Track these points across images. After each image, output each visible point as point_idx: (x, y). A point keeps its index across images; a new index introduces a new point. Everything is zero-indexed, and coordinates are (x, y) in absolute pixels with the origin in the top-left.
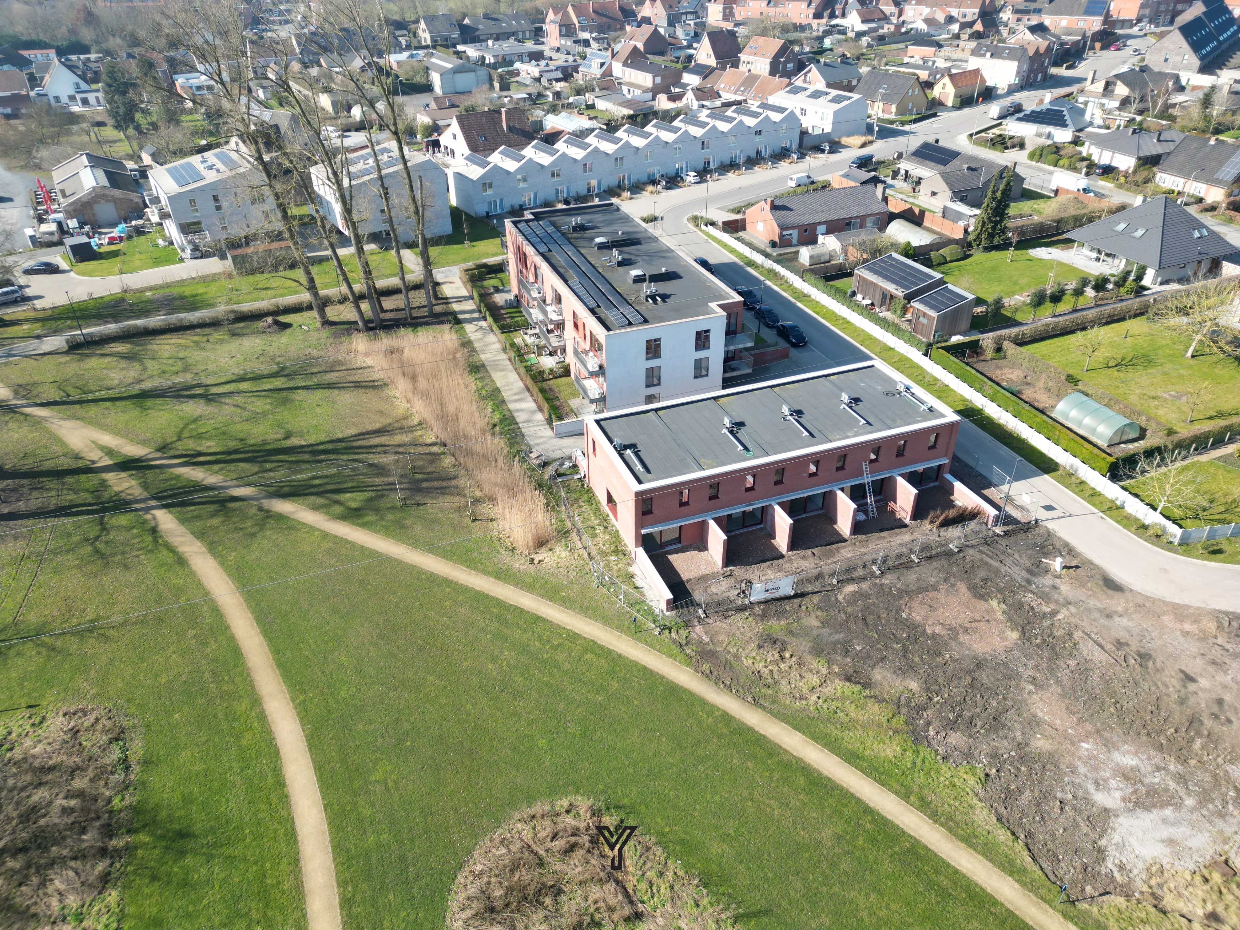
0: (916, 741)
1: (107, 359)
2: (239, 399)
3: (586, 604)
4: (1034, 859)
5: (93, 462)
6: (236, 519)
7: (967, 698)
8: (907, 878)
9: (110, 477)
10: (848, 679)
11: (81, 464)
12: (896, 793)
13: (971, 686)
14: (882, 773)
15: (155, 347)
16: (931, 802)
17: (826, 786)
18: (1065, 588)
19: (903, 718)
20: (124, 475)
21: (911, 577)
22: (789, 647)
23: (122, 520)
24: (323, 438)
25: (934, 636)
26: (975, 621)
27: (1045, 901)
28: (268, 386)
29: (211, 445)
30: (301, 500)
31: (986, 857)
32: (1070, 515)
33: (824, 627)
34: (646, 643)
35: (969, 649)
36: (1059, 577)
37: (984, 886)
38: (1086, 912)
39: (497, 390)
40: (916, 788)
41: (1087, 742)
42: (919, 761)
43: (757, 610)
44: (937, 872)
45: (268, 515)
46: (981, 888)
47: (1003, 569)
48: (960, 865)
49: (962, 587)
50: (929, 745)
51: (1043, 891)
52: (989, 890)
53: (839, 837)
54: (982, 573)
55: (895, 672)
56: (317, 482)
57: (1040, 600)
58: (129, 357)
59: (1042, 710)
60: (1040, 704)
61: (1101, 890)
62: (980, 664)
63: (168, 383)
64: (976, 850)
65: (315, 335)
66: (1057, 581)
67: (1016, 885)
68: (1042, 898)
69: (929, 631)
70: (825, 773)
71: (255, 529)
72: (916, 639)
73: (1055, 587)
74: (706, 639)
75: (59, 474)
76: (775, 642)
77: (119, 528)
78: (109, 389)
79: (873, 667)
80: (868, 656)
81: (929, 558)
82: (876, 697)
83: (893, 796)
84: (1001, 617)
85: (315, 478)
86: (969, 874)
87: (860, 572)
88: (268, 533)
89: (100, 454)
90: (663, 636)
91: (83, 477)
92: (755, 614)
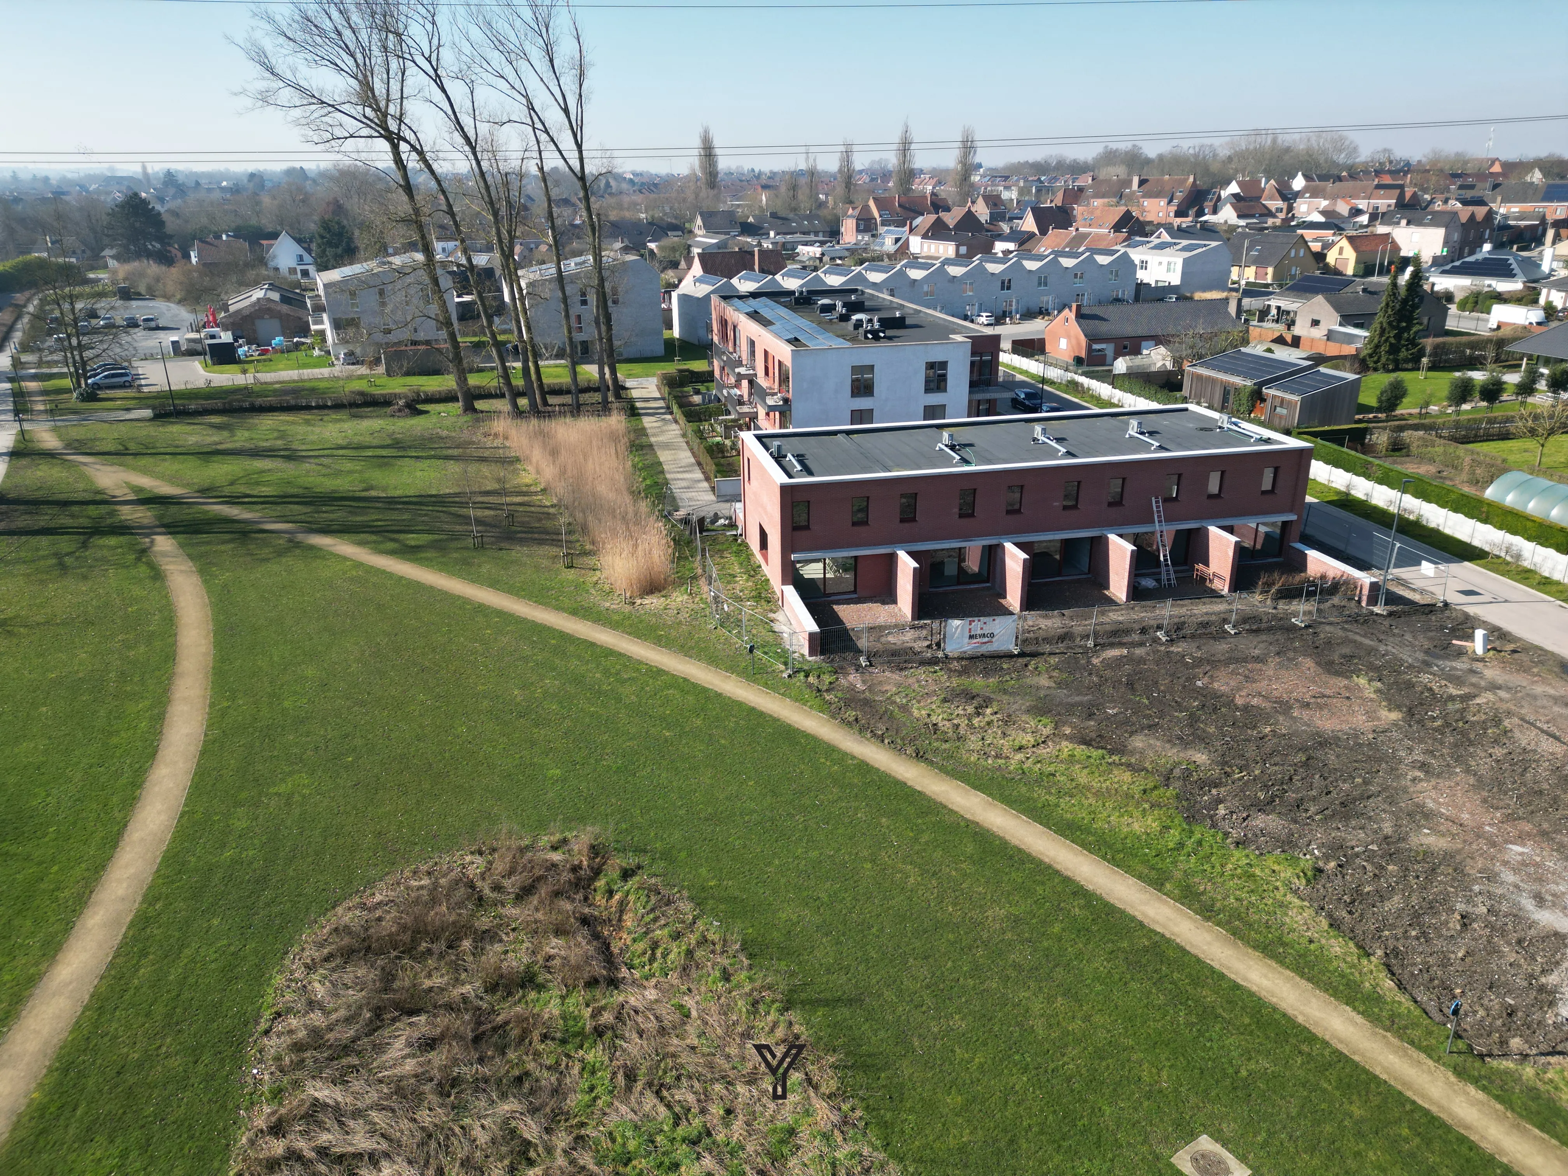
0: (1191, 819)
1: (192, 427)
2: (325, 461)
3: (691, 643)
4: (1400, 986)
5: (114, 497)
6: (252, 547)
7: (1296, 778)
8: (1134, 985)
9: (126, 509)
10: (1087, 743)
11: (99, 497)
12: (1140, 877)
13: (1306, 764)
14: (1119, 852)
15: (256, 421)
16: (1203, 893)
17: (1011, 857)
18: (1492, 673)
19: (1171, 792)
20: (141, 508)
21: (1222, 647)
22: (995, 704)
23: (112, 541)
24: (411, 492)
25: (1246, 708)
26: (1324, 696)
27: (1419, 1048)
28: (370, 454)
29: (266, 490)
30: (346, 536)
31: (1302, 975)
32: (1506, 601)
33: (1060, 688)
34: (766, 685)
35: (1308, 725)
36: (1482, 660)
37: (1290, 1012)
38: (1507, 1072)
39: (660, 464)
40: (1178, 875)
41: (1524, 845)
42: (1190, 844)
43: (955, 665)
44: (1196, 982)
45: (298, 545)
46: (1285, 1015)
47: (1382, 648)
48: (1245, 979)
49: (1308, 663)
50: (1214, 826)
51: (1416, 1033)
52: (1300, 1019)
53: (1017, 920)
54: (1346, 650)
55: (1169, 741)
56: (379, 523)
57: (1443, 682)
58: (219, 427)
59: (1434, 800)
60: (1433, 794)
61: (1544, 1047)
62: (1324, 742)
63: (252, 446)
64: (1281, 963)
65: (454, 419)
66: (1479, 666)
67: (1359, 1019)
68: (1412, 1043)
69: (1239, 701)
70: (1015, 841)
71: (271, 556)
72: (1215, 710)
73: (1472, 671)
74: (860, 686)
75: (65, 504)
76: (973, 698)
77: (101, 547)
78: (177, 447)
79: (1132, 734)
80: (1127, 722)
81: (1257, 631)
82: (1129, 765)
83: (1132, 881)
84: (1372, 696)
85: (377, 520)
86: (1263, 994)
87: (1136, 637)
88: (284, 560)
89: (127, 491)
90: (794, 680)
91: (91, 507)
92: (950, 670)
